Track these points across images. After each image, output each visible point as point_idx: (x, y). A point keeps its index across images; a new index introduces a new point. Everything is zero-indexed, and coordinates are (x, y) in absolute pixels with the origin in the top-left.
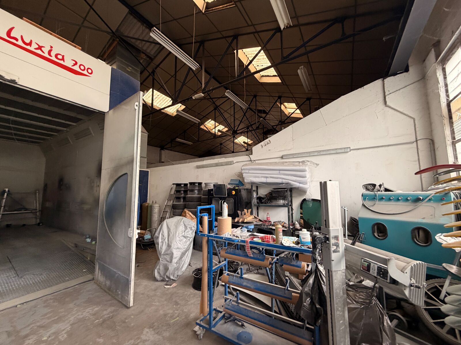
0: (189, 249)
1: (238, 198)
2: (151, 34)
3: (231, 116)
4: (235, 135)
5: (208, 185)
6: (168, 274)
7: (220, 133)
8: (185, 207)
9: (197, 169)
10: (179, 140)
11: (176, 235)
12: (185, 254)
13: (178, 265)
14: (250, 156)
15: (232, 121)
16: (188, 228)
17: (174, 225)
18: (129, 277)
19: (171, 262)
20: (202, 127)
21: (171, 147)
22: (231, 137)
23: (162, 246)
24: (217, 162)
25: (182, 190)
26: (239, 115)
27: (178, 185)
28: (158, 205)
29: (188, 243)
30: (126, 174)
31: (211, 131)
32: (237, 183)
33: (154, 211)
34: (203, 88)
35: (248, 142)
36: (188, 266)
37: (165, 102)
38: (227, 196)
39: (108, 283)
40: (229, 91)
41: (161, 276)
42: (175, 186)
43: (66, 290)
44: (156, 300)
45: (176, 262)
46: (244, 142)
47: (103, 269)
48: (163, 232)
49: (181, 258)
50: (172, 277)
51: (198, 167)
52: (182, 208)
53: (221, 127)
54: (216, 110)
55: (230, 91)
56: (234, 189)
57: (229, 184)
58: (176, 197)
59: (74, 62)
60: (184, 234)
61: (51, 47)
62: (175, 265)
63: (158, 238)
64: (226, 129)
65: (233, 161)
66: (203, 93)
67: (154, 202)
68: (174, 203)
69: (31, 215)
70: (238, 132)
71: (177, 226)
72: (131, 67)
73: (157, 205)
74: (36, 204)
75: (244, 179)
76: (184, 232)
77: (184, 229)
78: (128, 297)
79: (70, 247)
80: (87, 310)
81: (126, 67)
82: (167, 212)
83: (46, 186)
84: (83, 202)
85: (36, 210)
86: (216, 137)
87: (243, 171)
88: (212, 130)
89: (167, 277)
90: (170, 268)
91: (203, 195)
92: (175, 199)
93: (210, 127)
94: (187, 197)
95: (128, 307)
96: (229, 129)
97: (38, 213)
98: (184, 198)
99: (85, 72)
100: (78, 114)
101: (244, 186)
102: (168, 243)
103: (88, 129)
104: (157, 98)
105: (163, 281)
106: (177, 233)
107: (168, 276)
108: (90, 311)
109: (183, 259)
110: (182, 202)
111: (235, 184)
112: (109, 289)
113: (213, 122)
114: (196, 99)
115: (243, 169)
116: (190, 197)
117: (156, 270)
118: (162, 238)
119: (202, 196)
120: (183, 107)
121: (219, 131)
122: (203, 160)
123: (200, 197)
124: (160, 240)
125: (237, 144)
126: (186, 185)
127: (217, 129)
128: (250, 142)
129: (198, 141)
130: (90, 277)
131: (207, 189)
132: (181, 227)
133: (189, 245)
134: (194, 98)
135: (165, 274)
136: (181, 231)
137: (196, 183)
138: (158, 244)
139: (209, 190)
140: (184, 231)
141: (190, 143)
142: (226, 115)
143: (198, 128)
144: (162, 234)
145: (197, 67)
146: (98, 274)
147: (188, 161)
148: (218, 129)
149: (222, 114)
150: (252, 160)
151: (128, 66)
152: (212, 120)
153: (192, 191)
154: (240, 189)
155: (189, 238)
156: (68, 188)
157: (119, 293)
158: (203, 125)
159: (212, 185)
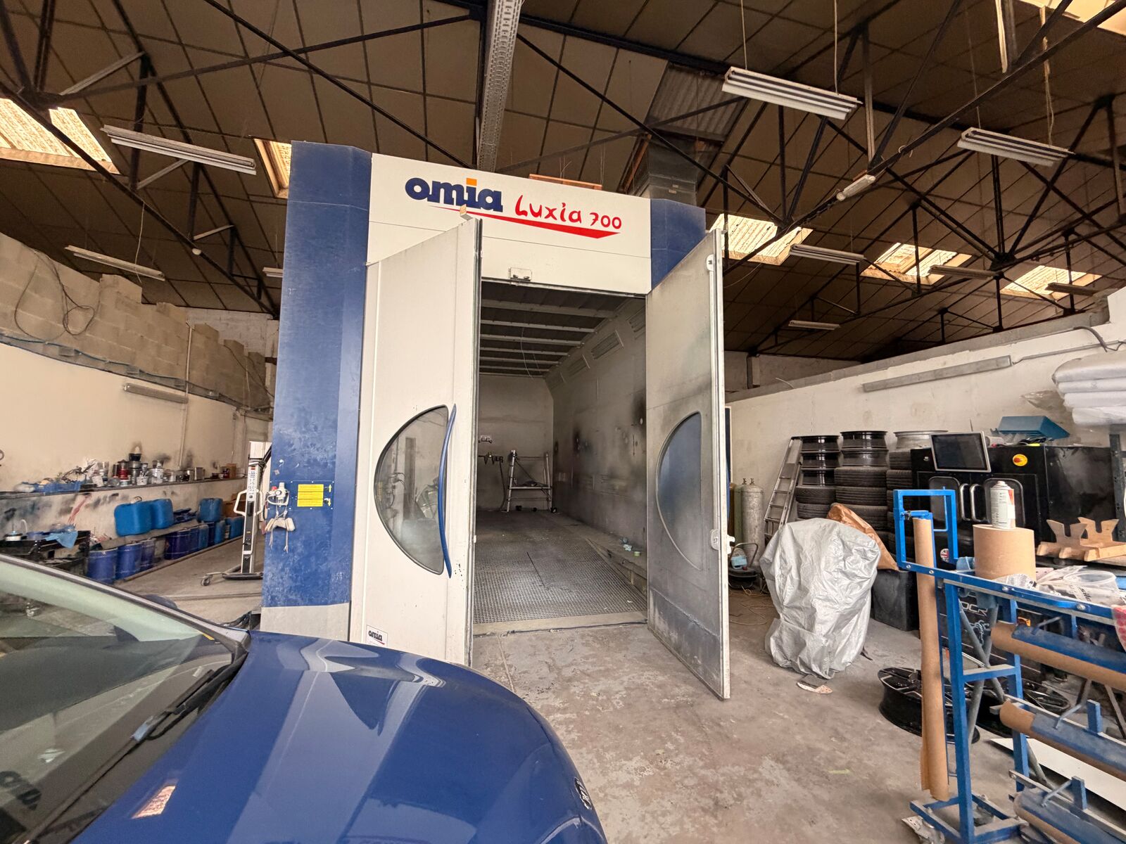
0: (860, 610)
1: (1042, 480)
2: (726, 88)
3: (985, 210)
4: (1003, 270)
5: (908, 439)
6: (803, 656)
7: (935, 278)
8: (834, 497)
9: (865, 396)
10: (796, 323)
11: (819, 565)
12: (850, 620)
13: (830, 642)
14: (1094, 328)
15: (988, 224)
16: (853, 551)
17: (812, 538)
18: (719, 634)
19: (811, 628)
20: (869, 272)
21: (777, 345)
22: (989, 279)
23: (784, 586)
24: (940, 367)
25: (822, 453)
26: (1020, 197)
27: (809, 440)
28: (759, 490)
29: (858, 592)
30: (697, 413)
31: (901, 279)
32: (1037, 427)
33: (750, 502)
34: (870, 159)
35: (1071, 282)
36: (857, 657)
37: (754, 235)
38: (989, 470)
39: (675, 636)
40: (975, 132)
41: (785, 657)
42: (799, 443)
43: (608, 628)
44: (781, 707)
45: (824, 632)
46: (1054, 287)
47: (663, 606)
48: (783, 551)
49: (838, 627)
50: (816, 669)
51: (868, 389)
52: (824, 502)
53: (941, 257)
54: (919, 210)
55: (979, 130)
56: (1021, 449)
57: (996, 433)
58: (803, 471)
59: (594, 217)
60: (842, 564)
61: (564, 205)
62: (824, 640)
63: (770, 564)
64: (964, 258)
65: (1009, 357)
66: (870, 174)
67: (748, 482)
68: (798, 487)
69: (541, 494)
70: (1018, 256)
71: (820, 542)
72: (676, 183)
73: (756, 489)
74: (546, 478)
75: (1071, 414)
76: (844, 560)
77: (841, 553)
78: (718, 675)
79: (601, 555)
80: (646, 674)
81: (666, 188)
82: (782, 508)
83: (556, 444)
84: (612, 476)
85: (547, 486)
86: (923, 291)
87: (1062, 386)
88: (904, 273)
89: (803, 663)
90: (809, 643)
91: (892, 468)
92: (802, 475)
93: (898, 266)
94: (840, 471)
95: (722, 699)
96: (974, 255)
97: (550, 492)
98: (830, 475)
99: (611, 229)
100: (598, 310)
101: (1069, 439)
102: (800, 581)
103: (614, 334)
104: (736, 233)
105: (791, 669)
106: (823, 560)
107: (806, 661)
108: (651, 677)
109: (843, 631)
110: (821, 486)
111: (1022, 432)
112: (678, 648)
113: (909, 249)
114: (847, 199)
115: (1060, 378)
116: (846, 471)
117: (772, 640)
118: (781, 565)
119: (890, 471)
120: (806, 232)
121: (935, 270)
122: (886, 367)
123: (883, 474)
124: (777, 571)
125: (1013, 298)
126: (831, 440)
127: (925, 267)
128: (1082, 279)
129: (858, 315)
130: (639, 616)
131: (908, 450)
132: (833, 547)
133: (861, 599)
134: (841, 197)
135: (796, 654)
136: (834, 558)
137: (866, 433)
138: (774, 580)
139: (912, 451)
140: (841, 558)
141: (832, 326)
142: (960, 213)
143: (855, 278)
144: (781, 556)
145: (849, 108)
146: (653, 612)
147: (832, 374)
148: (931, 264)
149: (943, 213)
150: (1106, 341)
151: (670, 183)
152: (902, 244)
153: (853, 455)
154: (1051, 449)
155: (859, 580)
156: (588, 448)
157: (699, 662)
158: (871, 266)
159: (927, 437)
